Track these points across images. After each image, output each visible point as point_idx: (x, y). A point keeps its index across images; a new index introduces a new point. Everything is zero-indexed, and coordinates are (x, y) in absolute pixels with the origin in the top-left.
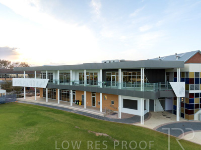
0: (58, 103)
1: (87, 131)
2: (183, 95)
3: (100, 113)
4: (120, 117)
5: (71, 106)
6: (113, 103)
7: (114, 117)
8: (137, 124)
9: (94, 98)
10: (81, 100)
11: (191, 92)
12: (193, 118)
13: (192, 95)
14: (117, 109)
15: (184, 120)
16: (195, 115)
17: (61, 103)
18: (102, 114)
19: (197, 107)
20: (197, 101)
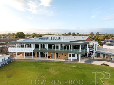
0: (40, 58)
3: (63, 60)
4: (71, 61)
5: (47, 59)
6: (66, 56)
7: (68, 61)
8: (78, 62)
9: (57, 55)
10: (50, 56)
16: (91, 57)
17: (41, 58)
18: (64, 60)
19: (91, 55)
20: (91, 53)
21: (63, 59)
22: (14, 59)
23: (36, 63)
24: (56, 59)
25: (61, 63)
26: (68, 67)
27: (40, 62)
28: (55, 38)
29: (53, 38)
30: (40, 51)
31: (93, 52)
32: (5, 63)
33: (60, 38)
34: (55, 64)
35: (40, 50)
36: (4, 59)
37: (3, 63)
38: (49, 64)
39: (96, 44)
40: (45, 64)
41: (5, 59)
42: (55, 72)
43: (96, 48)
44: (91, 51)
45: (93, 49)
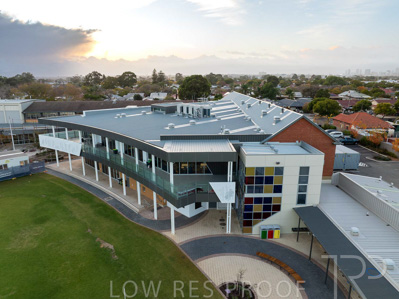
1: (94, 238)
2: (233, 201)
5: (109, 188)
8: (166, 233)
11: (247, 195)
12: (251, 231)
13: (249, 200)
15: (239, 233)
19: (258, 216)
20: (258, 208)
22: (44, 168)
23: (62, 193)
24: (127, 194)
28: (190, 111)
29: (184, 111)
30: (95, 157)
31: (277, 208)
35: (94, 152)
36: (6, 166)
38: (76, 207)
39: (304, 171)
41: (10, 166)
42: (27, 240)
43: (303, 189)
44: (258, 200)
45: (278, 189)
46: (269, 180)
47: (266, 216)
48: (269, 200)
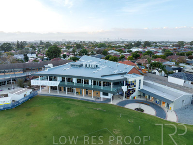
0: (66, 94)
2: (126, 91)
3: (92, 99)
4: (102, 100)
5: (75, 95)
6: (97, 93)
7: (99, 100)
8: (109, 103)
9: (87, 91)
10: (79, 91)
13: (129, 90)
14: (99, 96)
15: (126, 99)
16: (130, 97)
17: (68, 93)
18: (94, 99)
19: (131, 94)
20: (131, 92)
21: (93, 97)
22: (37, 94)
23: (60, 100)
24: (85, 96)
25: (87, 103)
26: (93, 109)
27: (65, 100)
28: (91, 66)
29: (88, 66)
30: (66, 86)
31: (135, 91)
32: (26, 99)
33: (97, 66)
34: (79, 104)
35: (66, 84)
37: (24, 99)
38: (73, 103)
39: (140, 80)
40: (68, 102)
41: (27, 95)
42: (74, 114)
43: (140, 85)
44: (131, 90)
45: (135, 86)
46: (133, 84)
47: (133, 93)
48: (133, 89)
